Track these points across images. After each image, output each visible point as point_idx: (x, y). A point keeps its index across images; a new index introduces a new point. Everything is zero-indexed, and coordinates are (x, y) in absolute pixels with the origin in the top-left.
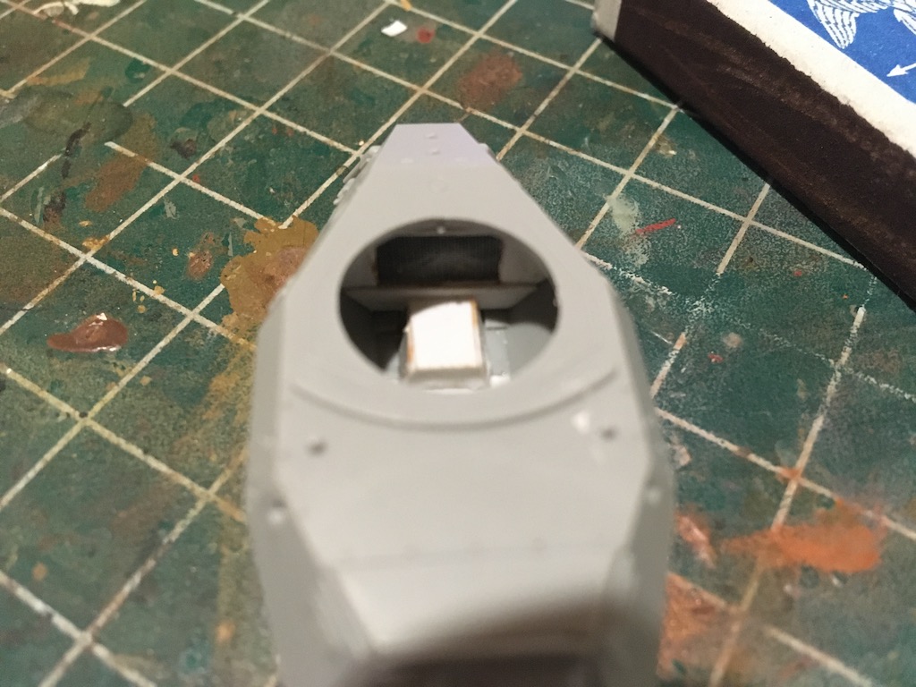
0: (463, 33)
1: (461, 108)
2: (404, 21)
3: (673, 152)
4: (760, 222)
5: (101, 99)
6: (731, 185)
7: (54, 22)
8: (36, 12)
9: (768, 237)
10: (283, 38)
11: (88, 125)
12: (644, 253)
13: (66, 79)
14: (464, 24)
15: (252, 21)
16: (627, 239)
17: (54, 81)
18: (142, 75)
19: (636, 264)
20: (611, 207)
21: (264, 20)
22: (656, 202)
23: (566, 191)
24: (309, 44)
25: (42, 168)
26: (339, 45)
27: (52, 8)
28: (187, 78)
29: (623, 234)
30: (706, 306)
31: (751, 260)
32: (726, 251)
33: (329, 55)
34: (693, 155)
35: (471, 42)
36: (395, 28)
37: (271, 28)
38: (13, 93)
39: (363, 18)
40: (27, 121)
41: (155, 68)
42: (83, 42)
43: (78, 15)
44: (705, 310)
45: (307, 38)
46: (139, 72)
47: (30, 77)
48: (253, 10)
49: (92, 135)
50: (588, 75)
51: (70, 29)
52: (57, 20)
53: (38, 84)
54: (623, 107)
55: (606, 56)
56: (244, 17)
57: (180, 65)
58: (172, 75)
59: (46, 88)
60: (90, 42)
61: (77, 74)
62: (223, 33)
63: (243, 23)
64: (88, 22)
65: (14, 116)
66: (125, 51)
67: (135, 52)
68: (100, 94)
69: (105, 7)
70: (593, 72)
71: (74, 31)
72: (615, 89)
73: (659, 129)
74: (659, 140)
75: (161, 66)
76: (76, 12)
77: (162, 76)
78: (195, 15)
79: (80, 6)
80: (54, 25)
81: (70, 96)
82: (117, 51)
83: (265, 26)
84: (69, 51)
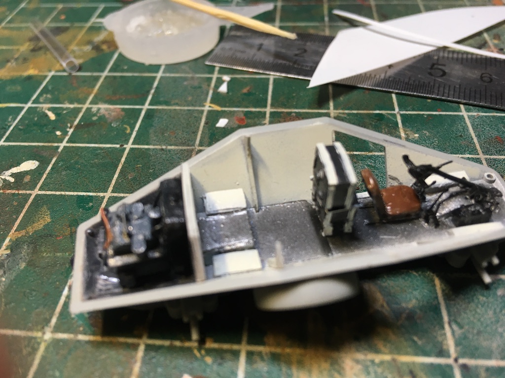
0: (260, 112)
2: (224, 117)
3: (417, 135)
4: (487, 155)
5: (73, 229)
6: (458, 142)
7: (1, 191)
9: (497, 161)
10: (162, 149)
13: (39, 225)
15: (135, 146)
17: (31, 230)
21: (142, 144)
24: (180, 148)
26: (197, 142)
34: (427, 133)
35: (268, 115)
37: (151, 147)
38: (6, 249)
40: (30, 264)
41: (96, 197)
42: (32, 197)
43: (16, 181)
45: (176, 145)
46: (87, 203)
47: (11, 234)
50: (341, 111)
51: (17, 192)
52: (3, 189)
53: (20, 236)
54: (372, 121)
55: (341, 99)
56: (129, 146)
57: (110, 189)
58: (110, 197)
59: (28, 237)
60: (37, 196)
61: (44, 220)
62: (123, 160)
63: (132, 149)
64: (27, 183)
65: (18, 265)
66: (67, 193)
67: (73, 191)
68: (70, 226)
69: (31, 170)
70: (342, 109)
71: (20, 192)
72: (360, 114)
73: (399, 126)
74: (405, 131)
75: (99, 194)
76: (12, 180)
77: (105, 200)
78: (97, 155)
79: (12, 175)
80: (3, 193)
81: (50, 235)
82: (61, 195)
83: (146, 147)
84: (27, 207)
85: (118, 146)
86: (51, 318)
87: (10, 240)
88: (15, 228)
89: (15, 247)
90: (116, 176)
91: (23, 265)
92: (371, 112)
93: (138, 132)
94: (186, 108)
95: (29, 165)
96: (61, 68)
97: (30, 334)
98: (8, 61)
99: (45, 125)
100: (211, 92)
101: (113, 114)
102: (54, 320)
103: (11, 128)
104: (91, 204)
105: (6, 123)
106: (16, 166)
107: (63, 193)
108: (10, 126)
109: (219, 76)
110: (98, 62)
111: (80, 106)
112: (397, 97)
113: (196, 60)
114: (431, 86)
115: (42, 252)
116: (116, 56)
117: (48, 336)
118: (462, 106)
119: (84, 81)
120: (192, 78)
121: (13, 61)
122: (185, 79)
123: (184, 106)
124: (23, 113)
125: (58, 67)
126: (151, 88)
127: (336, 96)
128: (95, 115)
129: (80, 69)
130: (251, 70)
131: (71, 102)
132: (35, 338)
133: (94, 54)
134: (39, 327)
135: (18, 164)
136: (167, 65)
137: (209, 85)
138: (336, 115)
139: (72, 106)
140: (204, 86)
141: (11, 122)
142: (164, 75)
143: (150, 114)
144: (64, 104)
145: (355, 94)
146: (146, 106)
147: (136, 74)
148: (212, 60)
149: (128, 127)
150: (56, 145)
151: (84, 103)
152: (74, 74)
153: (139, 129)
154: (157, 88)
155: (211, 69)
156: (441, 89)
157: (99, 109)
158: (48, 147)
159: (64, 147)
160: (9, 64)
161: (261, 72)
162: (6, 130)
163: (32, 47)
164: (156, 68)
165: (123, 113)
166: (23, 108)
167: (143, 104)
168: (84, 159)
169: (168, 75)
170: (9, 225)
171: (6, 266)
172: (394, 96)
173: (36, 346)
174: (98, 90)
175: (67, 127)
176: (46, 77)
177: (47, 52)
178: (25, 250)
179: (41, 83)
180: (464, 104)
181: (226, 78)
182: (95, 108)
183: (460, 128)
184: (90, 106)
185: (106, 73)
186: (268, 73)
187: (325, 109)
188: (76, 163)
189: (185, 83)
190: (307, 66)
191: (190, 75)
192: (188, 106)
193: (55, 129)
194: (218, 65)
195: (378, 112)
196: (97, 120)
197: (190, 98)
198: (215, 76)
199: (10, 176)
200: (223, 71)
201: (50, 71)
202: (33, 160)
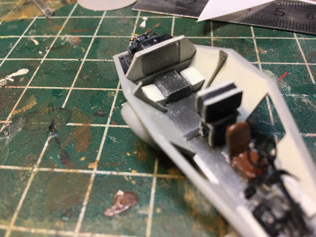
3: (266, 51)
4: (310, 63)
5: (51, 108)
6: (291, 55)
11: (53, 121)
13: (29, 107)
15: (88, 60)
17: (24, 109)
19: (288, 90)
21: (92, 58)
28: (80, 89)
34: (272, 50)
37: (98, 60)
38: (9, 120)
40: (24, 128)
41: (64, 90)
43: (15, 81)
46: (59, 93)
47: (12, 111)
48: (85, 57)
49: (58, 124)
50: (218, 37)
51: (15, 87)
52: (7, 86)
53: (18, 112)
54: (238, 43)
55: (218, 30)
56: (84, 60)
57: (73, 85)
58: (73, 90)
59: (23, 113)
60: (28, 89)
61: (32, 103)
62: (81, 68)
63: (86, 62)
64: (21, 82)
65: (17, 129)
66: (46, 88)
67: (50, 86)
68: (48, 107)
69: (24, 74)
70: (219, 36)
71: (18, 87)
72: (230, 39)
73: (255, 46)
74: (258, 49)
75: (66, 88)
76: (13, 80)
77: (69, 91)
78: (64, 65)
79: (13, 78)
80: (7, 88)
81: (37, 112)
82: (43, 89)
83: (95, 60)
84: (22, 96)
85: (77, 60)
86: (37, 159)
87: (12, 115)
88: (15, 108)
89: (15, 119)
90: (76, 78)
91: (20, 129)
92: (237, 38)
93: (90, 51)
94: (120, 37)
95: (23, 72)
96: (42, 14)
97: (25, 168)
98: (9, 11)
99: (32, 48)
100: (135, 27)
101: (74, 41)
102: (39, 161)
103: (12, 50)
104: (61, 94)
105: (8, 47)
106: (15, 72)
107: (44, 88)
108: (10, 49)
109: (141, 17)
110: (65, 11)
111: (53, 36)
112: (253, 29)
113: (126, 8)
114: (276, 21)
115: (31, 122)
116: (75, 6)
117: (36, 169)
118: (295, 34)
119: (56, 22)
120: (124, 19)
121: (12, 11)
122: (119, 19)
123: (119, 36)
124: (18, 41)
125: (40, 13)
126: (98, 25)
127: (215, 28)
128: (63, 42)
129: (53, 14)
130: (161, 13)
131: (48, 34)
132: (28, 171)
133: (62, 5)
134: (30, 164)
135: (16, 71)
136: (107, 11)
137: (134, 23)
138: (215, 40)
139: (48, 37)
140: (131, 24)
141: (11, 46)
142: (106, 17)
143: (97, 41)
144: (44, 35)
145: (227, 27)
146: (95, 36)
147: (88, 17)
148: (136, 8)
149: (83, 49)
150: (39, 59)
151: (56, 35)
152: (50, 17)
153: (91, 49)
154: (101, 25)
155: (136, 13)
156: (282, 23)
157: (65, 38)
158: (34, 60)
159: (44, 61)
160: (10, 13)
161: (167, 14)
162: (8, 51)
163: (23, 3)
164: (101, 13)
165: (80, 40)
166: (18, 38)
167: (93, 35)
168: (57, 67)
169: (108, 17)
170: (11, 107)
171: (9, 130)
172: (252, 28)
173: (28, 175)
174: (65, 26)
175: (46, 49)
176: (32, 20)
177: (33, 5)
178: (21, 121)
179: (29, 24)
180: (296, 33)
181: (145, 18)
182: (63, 37)
183: (294, 47)
184: (60, 36)
185: (70, 17)
186: (171, 15)
187: (208, 36)
188: (52, 70)
189: (119, 22)
190: (197, 10)
191: (122, 17)
192: (121, 35)
193: (38, 50)
194: (140, 11)
195: (241, 38)
196: (64, 45)
197: (122, 31)
198: (138, 17)
199: (11, 78)
200: (143, 14)
201: (35, 16)
202: (25, 68)
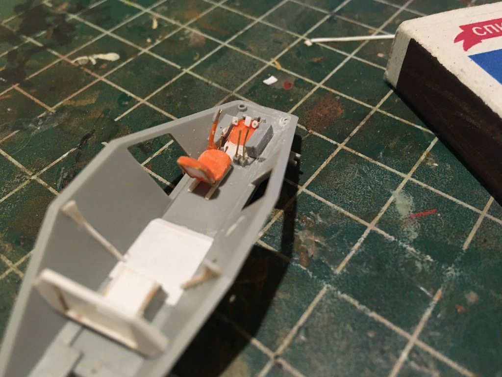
0: (311, 84)
1: (306, 130)
2: (276, 77)
3: (436, 165)
4: (491, 215)
5: (103, 116)
6: (473, 188)
7: (82, 68)
8: (73, 62)
9: (497, 225)
10: (207, 84)
11: (93, 131)
12: (416, 231)
13: (84, 103)
14: (311, 79)
15: (191, 73)
16: (404, 221)
17: (78, 103)
18: (127, 103)
19: (410, 238)
20: (395, 199)
21: (197, 73)
22: (424, 197)
23: (367, 186)
24: (222, 88)
25: (65, 155)
26: (238, 89)
27: (82, 60)
28: (151, 106)
29: (402, 217)
30: (456, 271)
31: (485, 241)
32: (469, 233)
33: (231, 95)
34: (449, 167)
35: (315, 90)
36: (271, 80)
37: (201, 78)
38: (55, 109)
39: (253, 73)
40: (61, 126)
41: (135, 99)
42: (96, 81)
43: (95, 65)
44: (454, 274)
45: (220, 85)
46: (125, 101)
47: (65, 100)
48: (192, 67)
49: (95, 137)
50: (384, 112)
51: (91, 73)
52: (84, 67)
53: (69, 104)
55: (397, 100)
56: (186, 71)
57: (148, 98)
58: (143, 103)
59: (73, 107)
60: (101, 82)
61: (91, 100)
62: (174, 79)
63: (186, 74)
64: (101, 69)
67: (124, 88)
68: (102, 112)
69: (111, 61)
70: (387, 111)
72: (400, 122)
73: (428, 149)
74: (428, 156)
75: (137, 98)
76: (94, 63)
77: (137, 104)
80: (82, 70)
81: (86, 113)
83: (198, 76)
84: (88, 86)
85: (179, 67)
87: (61, 105)
88: (70, 97)
89: (62, 109)
91: (55, 125)
93: (202, 62)
94: (254, 57)
95: (112, 57)
97: (26, 171)
99: (145, 30)
100: (286, 50)
101: (197, 40)
102: (44, 170)
103: (123, 24)
105: (122, 19)
106: (104, 54)
107: (117, 87)
109: (305, 39)
111: (179, 25)
115: (72, 121)
117: (34, 177)
120: (282, 32)
122: (275, 31)
123: (254, 54)
124: (139, 15)
126: (242, 29)
128: (184, 36)
131: (176, 19)
134: (34, 170)
135: (107, 53)
137: (289, 44)
138: (376, 114)
139: (174, 23)
141: (126, 18)
142: (261, 22)
143: (223, 51)
144: (171, 19)
146: (226, 43)
147: (241, 13)
149: (198, 56)
150: (140, 48)
151: (184, 24)
154: (247, 31)
157: (191, 32)
159: (145, 53)
162: (118, 24)
165: (204, 42)
166: (141, 11)
169: (265, 23)
170: (68, 94)
171: (46, 121)
173: (23, 180)
174: (203, 16)
175: (158, 38)
181: (309, 43)
184: (186, 28)
185: (219, 4)
187: (371, 105)
189: (272, 35)
191: (281, 29)
192: (258, 55)
195: (419, 127)
196: (182, 41)
197: (264, 50)
198: (302, 37)
199: (96, 59)
202: (118, 54)
